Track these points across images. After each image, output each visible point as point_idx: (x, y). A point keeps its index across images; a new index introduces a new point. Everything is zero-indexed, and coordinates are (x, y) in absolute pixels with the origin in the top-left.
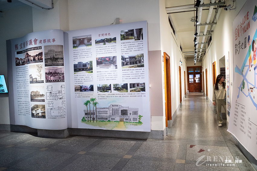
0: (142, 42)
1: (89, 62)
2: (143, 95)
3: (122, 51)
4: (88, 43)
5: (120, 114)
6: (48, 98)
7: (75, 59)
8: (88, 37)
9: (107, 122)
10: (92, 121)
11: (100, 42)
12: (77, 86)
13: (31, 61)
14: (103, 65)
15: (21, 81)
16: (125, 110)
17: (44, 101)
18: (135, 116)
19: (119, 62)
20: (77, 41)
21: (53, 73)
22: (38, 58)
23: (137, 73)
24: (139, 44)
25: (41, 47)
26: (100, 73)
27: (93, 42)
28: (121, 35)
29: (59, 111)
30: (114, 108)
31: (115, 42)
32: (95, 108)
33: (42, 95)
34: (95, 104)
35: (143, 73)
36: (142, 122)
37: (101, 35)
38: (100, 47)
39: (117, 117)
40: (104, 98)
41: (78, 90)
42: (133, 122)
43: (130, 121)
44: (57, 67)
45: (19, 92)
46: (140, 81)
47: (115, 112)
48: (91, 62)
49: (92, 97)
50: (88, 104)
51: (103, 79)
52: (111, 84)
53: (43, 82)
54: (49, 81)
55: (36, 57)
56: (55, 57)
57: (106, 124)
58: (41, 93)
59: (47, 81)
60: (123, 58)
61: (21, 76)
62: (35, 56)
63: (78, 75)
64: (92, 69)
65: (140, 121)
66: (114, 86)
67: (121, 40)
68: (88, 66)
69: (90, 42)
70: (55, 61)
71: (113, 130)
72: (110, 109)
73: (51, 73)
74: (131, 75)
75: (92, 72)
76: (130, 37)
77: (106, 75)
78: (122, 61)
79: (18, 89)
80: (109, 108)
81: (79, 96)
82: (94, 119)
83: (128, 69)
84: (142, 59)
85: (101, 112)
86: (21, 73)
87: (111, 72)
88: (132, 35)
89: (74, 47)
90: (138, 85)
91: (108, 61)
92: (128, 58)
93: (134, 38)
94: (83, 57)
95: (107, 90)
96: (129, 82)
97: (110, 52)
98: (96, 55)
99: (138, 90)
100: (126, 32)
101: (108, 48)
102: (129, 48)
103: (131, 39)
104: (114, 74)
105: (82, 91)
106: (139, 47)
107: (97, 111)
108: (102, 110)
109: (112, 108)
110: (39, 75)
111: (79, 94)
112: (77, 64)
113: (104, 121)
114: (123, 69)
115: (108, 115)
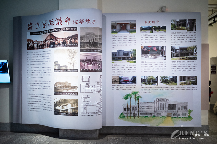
0: (195, 34)
1: (132, 51)
2: (194, 89)
3: (172, 41)
4: (131, 30)
5: (167, 109)
6: (83, 91)
7: (113, 46)
8: (132, 22)
9: (151, 118)
10: (133, 118)
11: (146, 30)
12: (115, 78)
13: (59, 44)
14: (149, 54)
15: (35, 69)
16: (174, 104)
17: (77, 95)
18: (184, 111)
19: (168, 52)
20: (117, 26)
21: (91, 60)
22: (70, 41)
23: (188, 65)
24: (191, 35)
25: (76, 28)
26: (145, 63)
27: (138, 28)
28: (172, 24)
29: (97, 107)
30: (160, 102)
31: (165, 31)
32: (137, 102)
33: (75, 87)
34: (138, 98)
35: (195, 65)
36: (192, 117)
37: (148, 22)
38: (147, 35)
39: (163, 113)
40: (149, 91)
41: (116, 82)
42: (183, 117)
43: (179, 117)
44: (97, 54)
45: (30, 82)
46: (192, 74)
47: (161, 107)
48: (135, 51)
49: (133, 90)
50: (129, 98)
51: (148, 70)
52: (157, 77)
53: (77, 71)
54: (86, 70)
55: (68, 40)
56: (95, 42)
57: (150, 120)
58: (73, 85)
59: (83, 69)
60: (173, 49)
61: (34, 63)
62: (65, 39)
63: (117, 64)
64: (135, 58)
65: (190, 115)
66: (161, 78)
67: (171, 29)
68: (131, 55)
69: (135, 28)
70: (95, 46)
71: (159, 126)
72: (156, 103)
73: (89, 60)
74: (181, 68)
75: (135, 62)
76: (182, 27)
77: (152, 66)
78: (172, 52)
79: (29, 79)
80: (154, 103)
81: (117, 89)
82: (135, 115)
83: (178, 60)
84: (194, 51)
85: (144, 107)
86: (35, 58)
87: (158, 63)
88: (184, 25)
89: (113, 32)
90: (189, 78)
91: (155, 51)
92: (179, 49)
93: (186, 28)
94: (124, 44)
95: (153, 83)
96: (179, 74)
97: (158, 41)
98: (142, 43)
99: (188, 83)
100: (178, 22)
101: (156, 36)
102: (180, 39)
103: (183, 29)
104: (162, 66)
105: (122, 83)
106: (191, 38)
107: (140, 106)
108: (146, 105)
109: (157, 103)
110: (72, 62)
111: (117, 87)
112: (116, 52)
113: (148, 117)
114: (173, 61)
115: (153, 110)
